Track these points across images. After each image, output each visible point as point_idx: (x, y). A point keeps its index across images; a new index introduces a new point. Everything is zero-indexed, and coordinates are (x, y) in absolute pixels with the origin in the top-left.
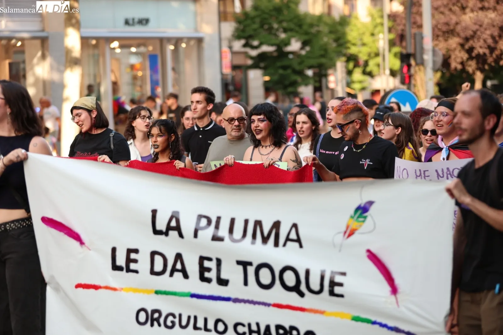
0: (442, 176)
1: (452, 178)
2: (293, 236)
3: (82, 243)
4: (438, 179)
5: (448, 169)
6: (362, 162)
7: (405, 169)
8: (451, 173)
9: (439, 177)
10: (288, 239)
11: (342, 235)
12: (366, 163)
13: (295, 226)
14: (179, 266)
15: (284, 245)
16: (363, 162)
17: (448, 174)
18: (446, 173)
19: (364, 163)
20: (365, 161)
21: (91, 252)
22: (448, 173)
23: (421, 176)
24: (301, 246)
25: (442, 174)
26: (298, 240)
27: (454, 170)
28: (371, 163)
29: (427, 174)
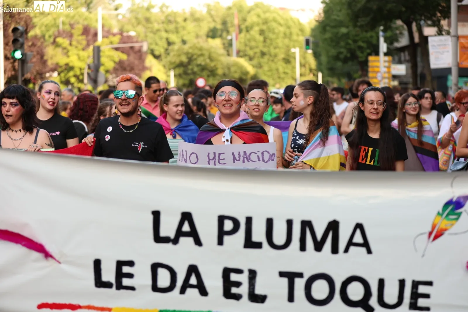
0: (238, 159)
1: (249, 162)
2: (358, 238)
3: (47, 255)
4: (234, 162)
5: (245, 152)
6: (134, 144)
7: (193, 153)
8: (248, 157)
9: (235, 161)
10: (351, 243)
11: (426, 236)
12: (141, 146)
13: (359, 226)
14: (193, 281)
15: (346, 250)
16: (136, 144)
17: (245, 158)
18: (243, 156)
19: (137, 146)
20: (138, 144)
21: (63, 266)
22: (245, 156)
23: (215, 159)
24: (369, 252)
25: (238, 157)
26: (366, 244)
27: (251, 154)
28: (146, 147)
29: (222, 157)
